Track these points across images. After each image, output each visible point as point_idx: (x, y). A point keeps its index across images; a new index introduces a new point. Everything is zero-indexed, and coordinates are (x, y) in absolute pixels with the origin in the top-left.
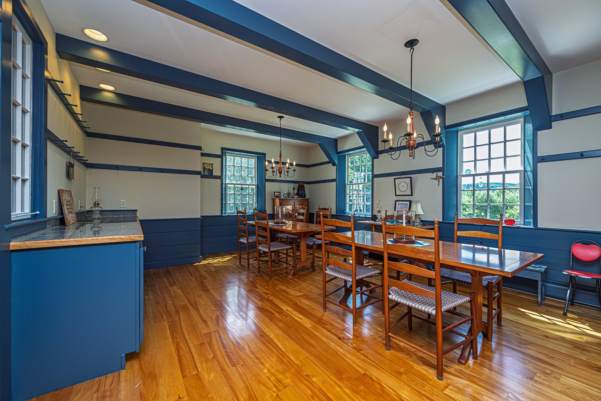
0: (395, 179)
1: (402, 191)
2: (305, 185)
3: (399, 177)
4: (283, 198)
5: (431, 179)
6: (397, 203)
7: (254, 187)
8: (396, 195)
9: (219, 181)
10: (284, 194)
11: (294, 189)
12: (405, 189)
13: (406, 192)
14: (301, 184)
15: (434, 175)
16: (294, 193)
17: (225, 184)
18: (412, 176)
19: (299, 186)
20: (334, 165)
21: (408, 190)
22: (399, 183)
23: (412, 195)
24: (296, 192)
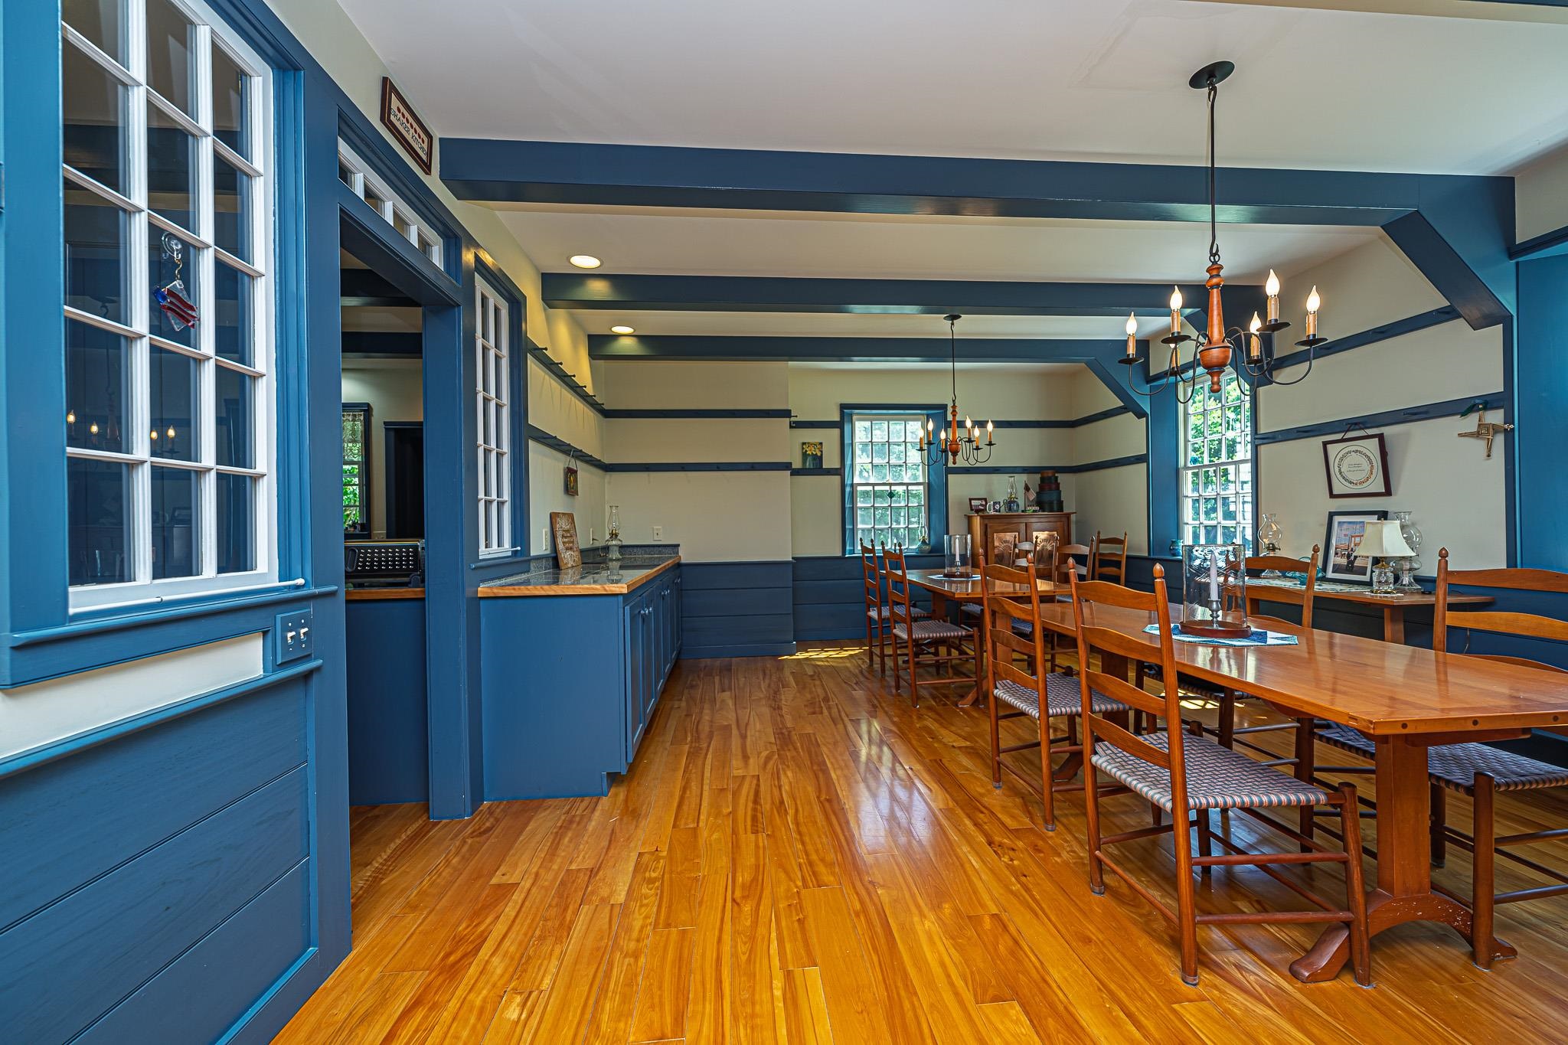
0: (1325, 444)
1: (1351, 483)
2: (1062, 478)
3: (1339, 436)
4: (992, 512)
5: (1460, 435)
6: (1337, 519)
7: (921, 487)
8: (1332, 496)
9: (837, 478)
10: (995, 503)
11: (1027, 489)
12: (1362, 476)
13: (1365, 485)
14: (1050, 473)
15: (1471, 422)
16: (1026, 498)
17: (852, 485)
18: (1387, 431)
19: (1042, 479)
20: (1140, 414)
21: (1373, 477)
22: (1340, 455)
23: (1388, 492)
24: (1033, 496)
